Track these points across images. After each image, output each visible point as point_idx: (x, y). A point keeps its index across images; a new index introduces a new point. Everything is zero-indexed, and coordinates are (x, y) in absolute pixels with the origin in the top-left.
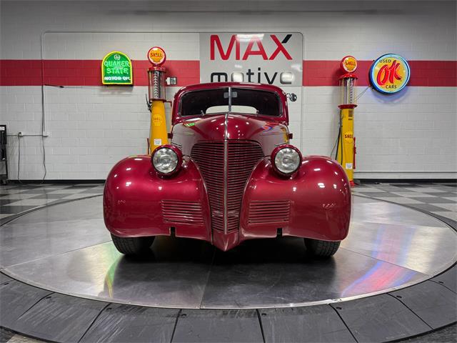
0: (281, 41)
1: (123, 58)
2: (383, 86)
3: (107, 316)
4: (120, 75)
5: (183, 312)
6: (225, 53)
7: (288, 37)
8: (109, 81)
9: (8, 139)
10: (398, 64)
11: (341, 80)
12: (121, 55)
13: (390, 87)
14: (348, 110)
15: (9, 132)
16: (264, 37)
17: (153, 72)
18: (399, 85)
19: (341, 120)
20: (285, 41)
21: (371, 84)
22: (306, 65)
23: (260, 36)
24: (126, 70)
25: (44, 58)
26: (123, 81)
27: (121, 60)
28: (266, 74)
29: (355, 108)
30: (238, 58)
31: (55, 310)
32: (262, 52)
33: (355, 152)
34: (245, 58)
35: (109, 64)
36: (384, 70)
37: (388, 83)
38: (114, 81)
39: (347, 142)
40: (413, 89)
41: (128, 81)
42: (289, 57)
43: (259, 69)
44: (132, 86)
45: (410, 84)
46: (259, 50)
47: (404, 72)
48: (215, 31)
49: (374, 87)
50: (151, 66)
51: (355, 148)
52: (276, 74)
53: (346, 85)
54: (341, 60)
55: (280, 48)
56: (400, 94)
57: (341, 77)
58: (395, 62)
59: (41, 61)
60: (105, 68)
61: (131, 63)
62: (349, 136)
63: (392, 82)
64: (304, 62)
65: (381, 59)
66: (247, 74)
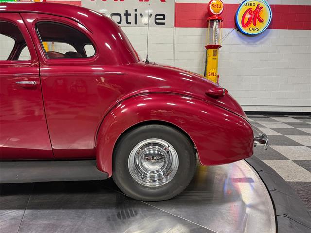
2: (247, 28)
10: (262, 7)
11: (208, 22)
13: (253, 29)
14: (212, 50)
19: (206, 59)
21: (236, 27)
22: (178, 7)
28: (141, 15)
29: (220, 49)
36: (248, 13)
37: (252, 26)
39: (211, 79)
40: (274, 31)
43: (136, 10)
45: (271, 26)
47: (267, 15)
49: (239, 30)
52: (151, 15)
53: (212, 27)
54: (208, 3)
56: (262, 36)
57: (208, 19)
58: (259, 5)
62: (212, 74)
63: (255, 24)
64: (176, 4)
65: (246, 2)
66: (125, 14)
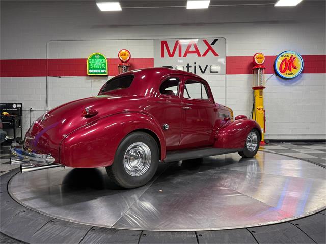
0: (210, 43)
1: (102, 57)
2: (284, 73)
3: (92, 235)
4: (99, 69)
5: (144, 233)
6: (171, 53)
7: (215, 41)
8: (92, 73)
9: (23, 112)
10: (295, 58)
11: (254, 69)
12: (100, 55)
13: (289, 74)
14: (259, 90)
15: (24, 108)
16: (198, 41)
17: (122, 66)
18: (296, 72)
19: (254, 97)
20: (213, 43)
21: (276, 72)
22: (229, 60)
23: (196, 41)
24: (103, 65)
25: (48, 58)
26: (101, 73)
27: (100, 58)
28: (200, 66)
29: (264, 90)
30: (180, 56)
31: (57, 231)
32: (197, 52)
33: (265, 121)
34: (185, 56)
35: (92, 61)
36: (284, 62)
37: (288, 71)
38: (95, 73)
39: (259, 113)
40: (306, 75)
41: (105, 73)
42: (216, 55)
43: (195, 63)
44: (107, 76)
45: (303, 72)
46: (195, 50)
47: (299, 63)
48: (164, 38)
49: (277, 74)
50: (121, 62)
51: (265, 118)
52: (207, 66)
53: (257, 73)
54: (253, 55)
55: (210, 48)
56: (296, 79)
58: (292, 56)
59: (47, 60)
60: (89, 64)
61: (106, 60)
62: (260, 109)
63: (290, 70)
64: (227, 58)
65: (282, 55)
66: (187, 67)
